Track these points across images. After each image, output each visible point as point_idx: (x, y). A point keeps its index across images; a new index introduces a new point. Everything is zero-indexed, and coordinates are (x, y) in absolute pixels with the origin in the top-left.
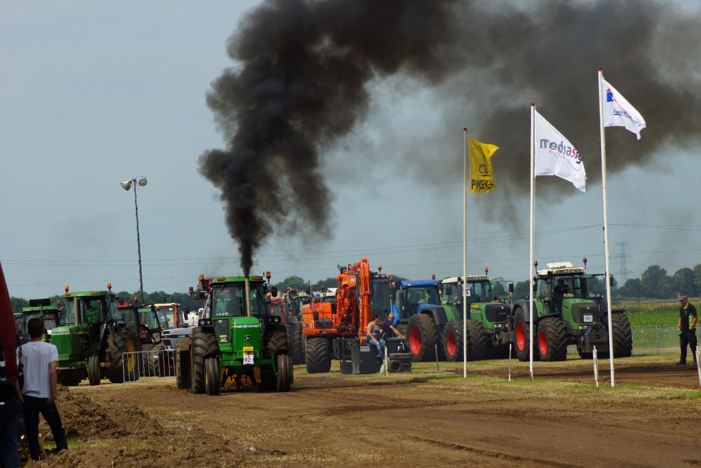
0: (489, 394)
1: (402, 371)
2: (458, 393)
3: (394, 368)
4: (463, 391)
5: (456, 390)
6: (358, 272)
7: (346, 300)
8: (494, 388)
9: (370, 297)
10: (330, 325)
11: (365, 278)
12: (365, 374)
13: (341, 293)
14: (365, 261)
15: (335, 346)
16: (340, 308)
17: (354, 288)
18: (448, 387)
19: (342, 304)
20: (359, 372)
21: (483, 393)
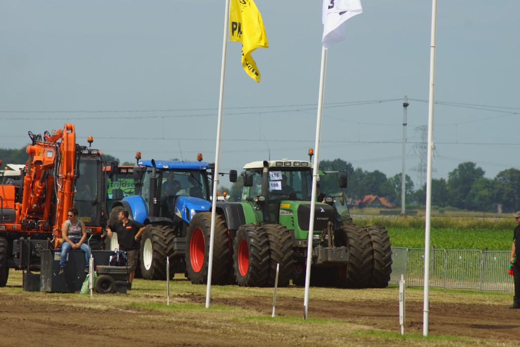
0: (246, 334)
1: (113, 292)
2: (198, 330)
3: (102, 286)
4: (207, 327)
5: (196, 326)
6: (59, 144)
7: (37, 184)
8: (251, 326)
9: (73, 181)
10: (11, 218)
11: (68, 153)
12: (58, 292)
13: (30, 172)
14: (70, 129)
15: (17, 249)
16: (28, 195)
17: (51, 167)
18: (183, 320)
19: (32, 188)
20: (49, 290)
21: (236, 332)
